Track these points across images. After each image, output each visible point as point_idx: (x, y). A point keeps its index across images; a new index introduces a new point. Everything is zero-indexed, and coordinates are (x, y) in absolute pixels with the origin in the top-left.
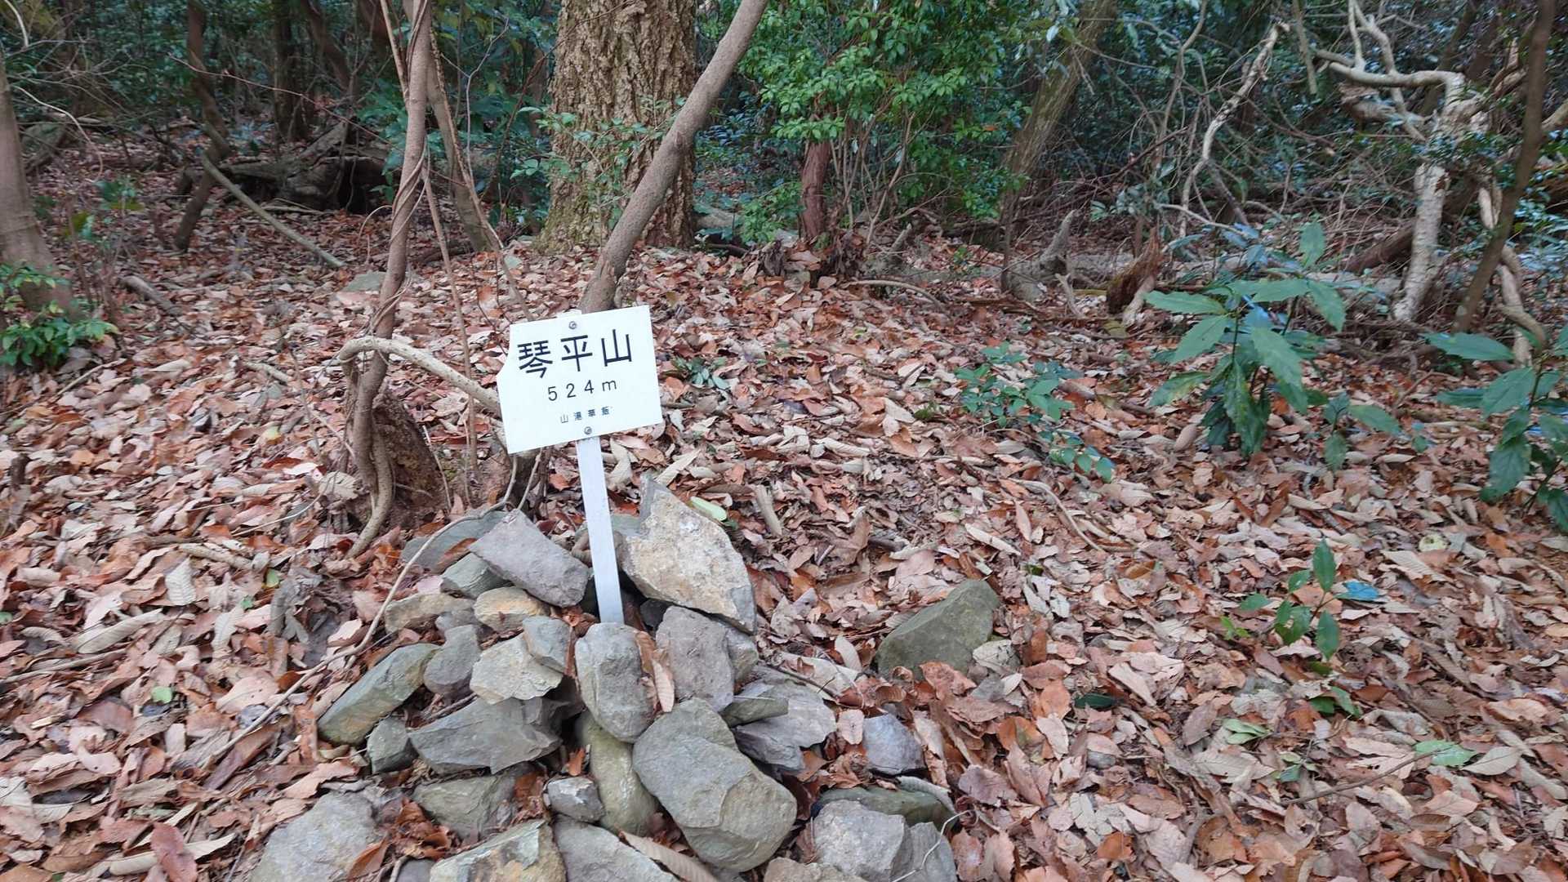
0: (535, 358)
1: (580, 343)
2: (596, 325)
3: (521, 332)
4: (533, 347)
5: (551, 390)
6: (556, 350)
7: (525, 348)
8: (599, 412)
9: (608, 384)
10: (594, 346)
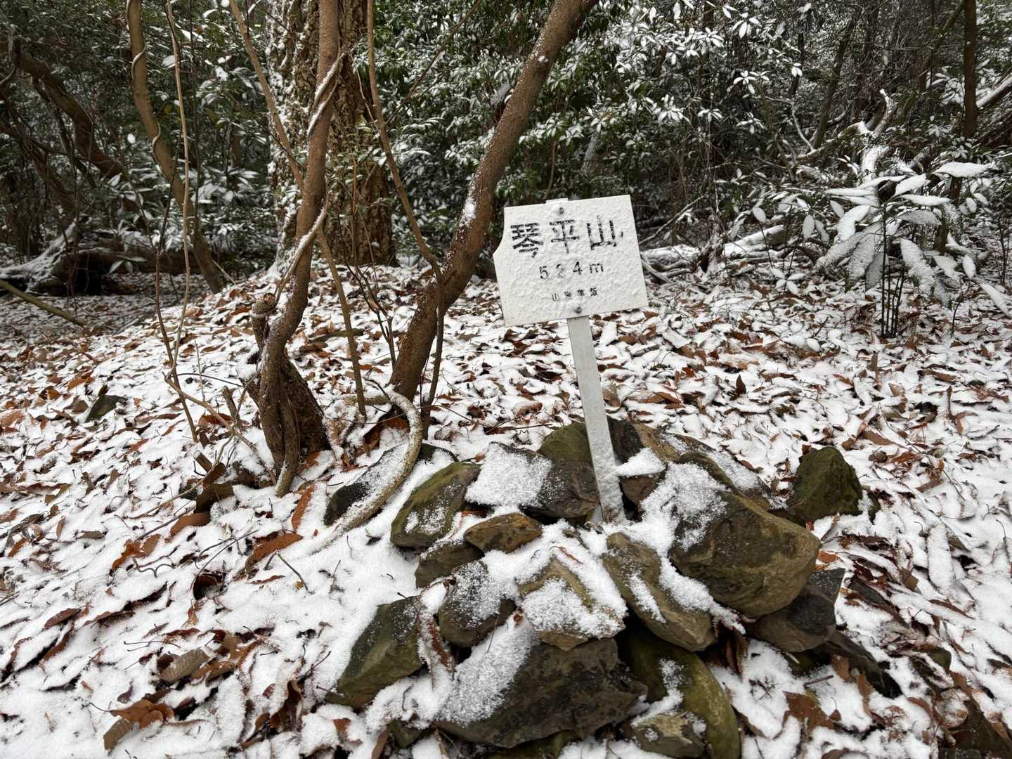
0: (527, 240)
1: (567, 228)
2: (582, 210)
3: (513, 215)
4: (525, 228)
5: (543, 270)
6: (545, 233)
7: (517, 229)
8: (587, 293)
9: (597, 267)
10: (581, 231)
